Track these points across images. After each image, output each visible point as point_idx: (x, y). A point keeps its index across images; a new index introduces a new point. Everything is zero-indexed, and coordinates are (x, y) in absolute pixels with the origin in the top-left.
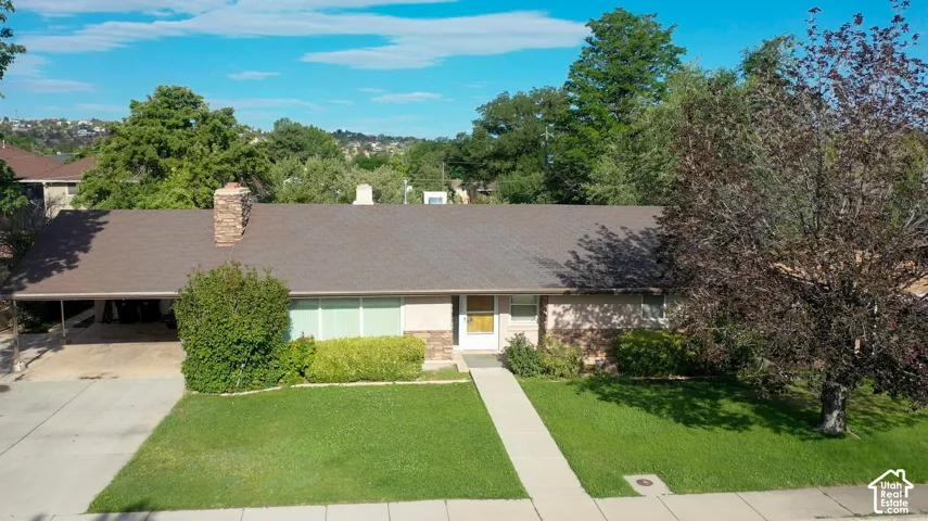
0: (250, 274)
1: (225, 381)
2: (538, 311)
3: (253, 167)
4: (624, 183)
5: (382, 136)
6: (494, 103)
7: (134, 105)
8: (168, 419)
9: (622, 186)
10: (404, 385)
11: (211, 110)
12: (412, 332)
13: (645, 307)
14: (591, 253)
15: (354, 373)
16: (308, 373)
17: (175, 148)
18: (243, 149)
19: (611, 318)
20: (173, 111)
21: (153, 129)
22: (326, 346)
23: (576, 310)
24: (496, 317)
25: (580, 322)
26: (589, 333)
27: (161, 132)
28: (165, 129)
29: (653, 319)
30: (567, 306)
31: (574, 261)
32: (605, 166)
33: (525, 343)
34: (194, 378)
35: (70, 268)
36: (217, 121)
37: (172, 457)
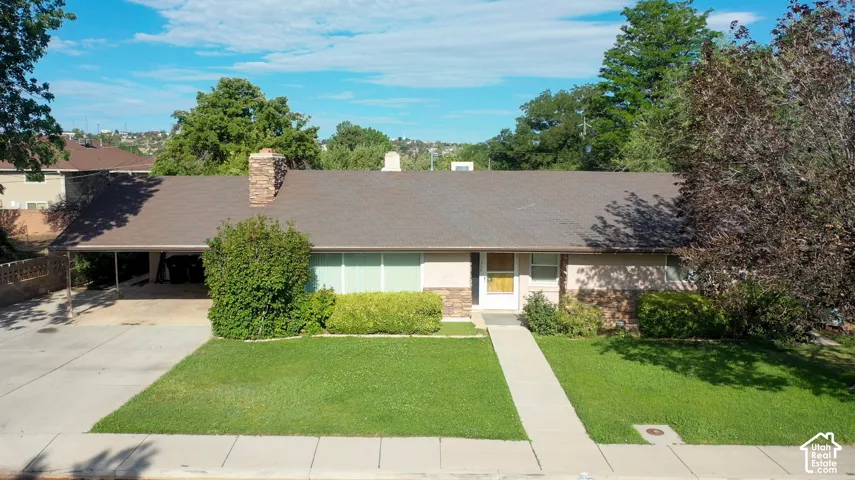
0: (273, 227)
1: (247, 327)
2: (559, 273)
3: (304, 151)
4: (654, 158)
5: (438, 143)
6: (537, 101)
7: (200, 96)
8: (188, 358)
9: (653, 161)
10: (421, 339)
11: (268, 99)
12: (431, 289)
13: (669, 269)
14: (620, 219)
15: (371, 325)
16: (328, 324)
17: (233, 134)
18: (294, 134)
20: (233, 100)
21: (215, 116)
22: (346, 298)
24: (516, 278)
27: (222, 119)
28: (226, 118)
31: (600, 225)
32: (636, 142)
33: (543, 300)
34: (219, 324)
35: (119, 226)
36: (272, 109)
37: (182, 389)
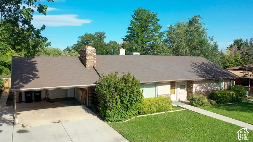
2: (186, 87)
13: (215, 84)
19: (207, 88)
23: (200, 86)
24: (176, 89)
25: (201, 89)
26: (203, 93)
29: (216, 87)
30: (198, 84)
